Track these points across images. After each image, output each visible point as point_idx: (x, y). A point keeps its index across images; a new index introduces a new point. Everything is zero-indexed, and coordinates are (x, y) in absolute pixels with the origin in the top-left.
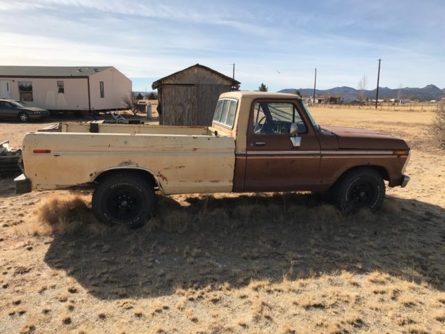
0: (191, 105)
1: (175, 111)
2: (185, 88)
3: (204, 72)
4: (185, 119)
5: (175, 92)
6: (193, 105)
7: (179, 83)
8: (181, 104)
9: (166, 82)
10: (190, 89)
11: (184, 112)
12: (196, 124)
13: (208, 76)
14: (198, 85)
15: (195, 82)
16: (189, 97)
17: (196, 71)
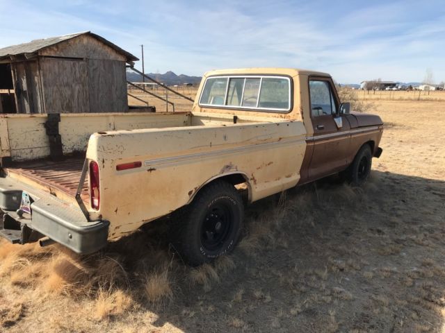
0: (81, 85)
1: (61, 95)
2: (72, 63)
3: (94, 42)
4: (74, 104)
5: (59, 68)
6: (83, 86)
7: (63, 56)
8: (67, 85)
9: (45, 54)
10: (78, 64)
11: (72, 96)
12: (89, 110)
13: (99, 49)
14: (87, 60)
15: (84, 56)
16: (78, 75)
17: (85, 40)
